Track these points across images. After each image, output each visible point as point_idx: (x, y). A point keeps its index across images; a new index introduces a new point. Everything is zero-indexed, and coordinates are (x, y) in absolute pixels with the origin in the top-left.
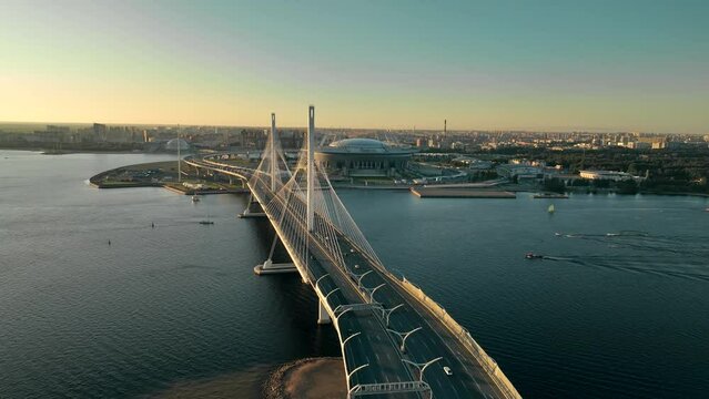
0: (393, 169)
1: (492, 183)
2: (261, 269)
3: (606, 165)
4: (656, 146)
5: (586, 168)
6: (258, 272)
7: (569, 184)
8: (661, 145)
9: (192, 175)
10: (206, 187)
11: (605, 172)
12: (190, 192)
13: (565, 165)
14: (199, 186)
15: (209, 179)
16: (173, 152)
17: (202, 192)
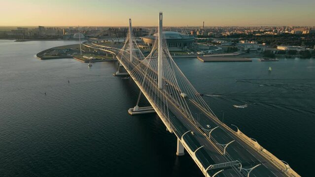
0: (186, 47)
1: (237, 53)
2: (132, 111)
3: (289, 43)
4: (304, 32)
5: (279, 44)
6: (131, 113)
7: (276, 53)
8: (307, 32)
9: (87, 52)
10: (95, 58)
11: (290, 46)
12: (87, 61)
13: (268, 43)
14: (91, 58)
15: (96, 54)
16: (77, 39)
17: (93, 61)
